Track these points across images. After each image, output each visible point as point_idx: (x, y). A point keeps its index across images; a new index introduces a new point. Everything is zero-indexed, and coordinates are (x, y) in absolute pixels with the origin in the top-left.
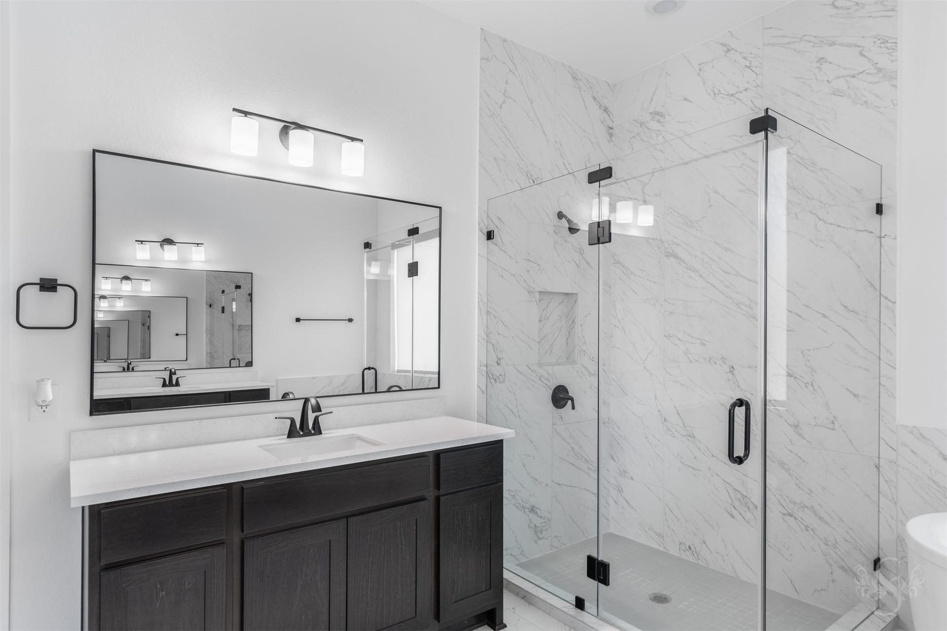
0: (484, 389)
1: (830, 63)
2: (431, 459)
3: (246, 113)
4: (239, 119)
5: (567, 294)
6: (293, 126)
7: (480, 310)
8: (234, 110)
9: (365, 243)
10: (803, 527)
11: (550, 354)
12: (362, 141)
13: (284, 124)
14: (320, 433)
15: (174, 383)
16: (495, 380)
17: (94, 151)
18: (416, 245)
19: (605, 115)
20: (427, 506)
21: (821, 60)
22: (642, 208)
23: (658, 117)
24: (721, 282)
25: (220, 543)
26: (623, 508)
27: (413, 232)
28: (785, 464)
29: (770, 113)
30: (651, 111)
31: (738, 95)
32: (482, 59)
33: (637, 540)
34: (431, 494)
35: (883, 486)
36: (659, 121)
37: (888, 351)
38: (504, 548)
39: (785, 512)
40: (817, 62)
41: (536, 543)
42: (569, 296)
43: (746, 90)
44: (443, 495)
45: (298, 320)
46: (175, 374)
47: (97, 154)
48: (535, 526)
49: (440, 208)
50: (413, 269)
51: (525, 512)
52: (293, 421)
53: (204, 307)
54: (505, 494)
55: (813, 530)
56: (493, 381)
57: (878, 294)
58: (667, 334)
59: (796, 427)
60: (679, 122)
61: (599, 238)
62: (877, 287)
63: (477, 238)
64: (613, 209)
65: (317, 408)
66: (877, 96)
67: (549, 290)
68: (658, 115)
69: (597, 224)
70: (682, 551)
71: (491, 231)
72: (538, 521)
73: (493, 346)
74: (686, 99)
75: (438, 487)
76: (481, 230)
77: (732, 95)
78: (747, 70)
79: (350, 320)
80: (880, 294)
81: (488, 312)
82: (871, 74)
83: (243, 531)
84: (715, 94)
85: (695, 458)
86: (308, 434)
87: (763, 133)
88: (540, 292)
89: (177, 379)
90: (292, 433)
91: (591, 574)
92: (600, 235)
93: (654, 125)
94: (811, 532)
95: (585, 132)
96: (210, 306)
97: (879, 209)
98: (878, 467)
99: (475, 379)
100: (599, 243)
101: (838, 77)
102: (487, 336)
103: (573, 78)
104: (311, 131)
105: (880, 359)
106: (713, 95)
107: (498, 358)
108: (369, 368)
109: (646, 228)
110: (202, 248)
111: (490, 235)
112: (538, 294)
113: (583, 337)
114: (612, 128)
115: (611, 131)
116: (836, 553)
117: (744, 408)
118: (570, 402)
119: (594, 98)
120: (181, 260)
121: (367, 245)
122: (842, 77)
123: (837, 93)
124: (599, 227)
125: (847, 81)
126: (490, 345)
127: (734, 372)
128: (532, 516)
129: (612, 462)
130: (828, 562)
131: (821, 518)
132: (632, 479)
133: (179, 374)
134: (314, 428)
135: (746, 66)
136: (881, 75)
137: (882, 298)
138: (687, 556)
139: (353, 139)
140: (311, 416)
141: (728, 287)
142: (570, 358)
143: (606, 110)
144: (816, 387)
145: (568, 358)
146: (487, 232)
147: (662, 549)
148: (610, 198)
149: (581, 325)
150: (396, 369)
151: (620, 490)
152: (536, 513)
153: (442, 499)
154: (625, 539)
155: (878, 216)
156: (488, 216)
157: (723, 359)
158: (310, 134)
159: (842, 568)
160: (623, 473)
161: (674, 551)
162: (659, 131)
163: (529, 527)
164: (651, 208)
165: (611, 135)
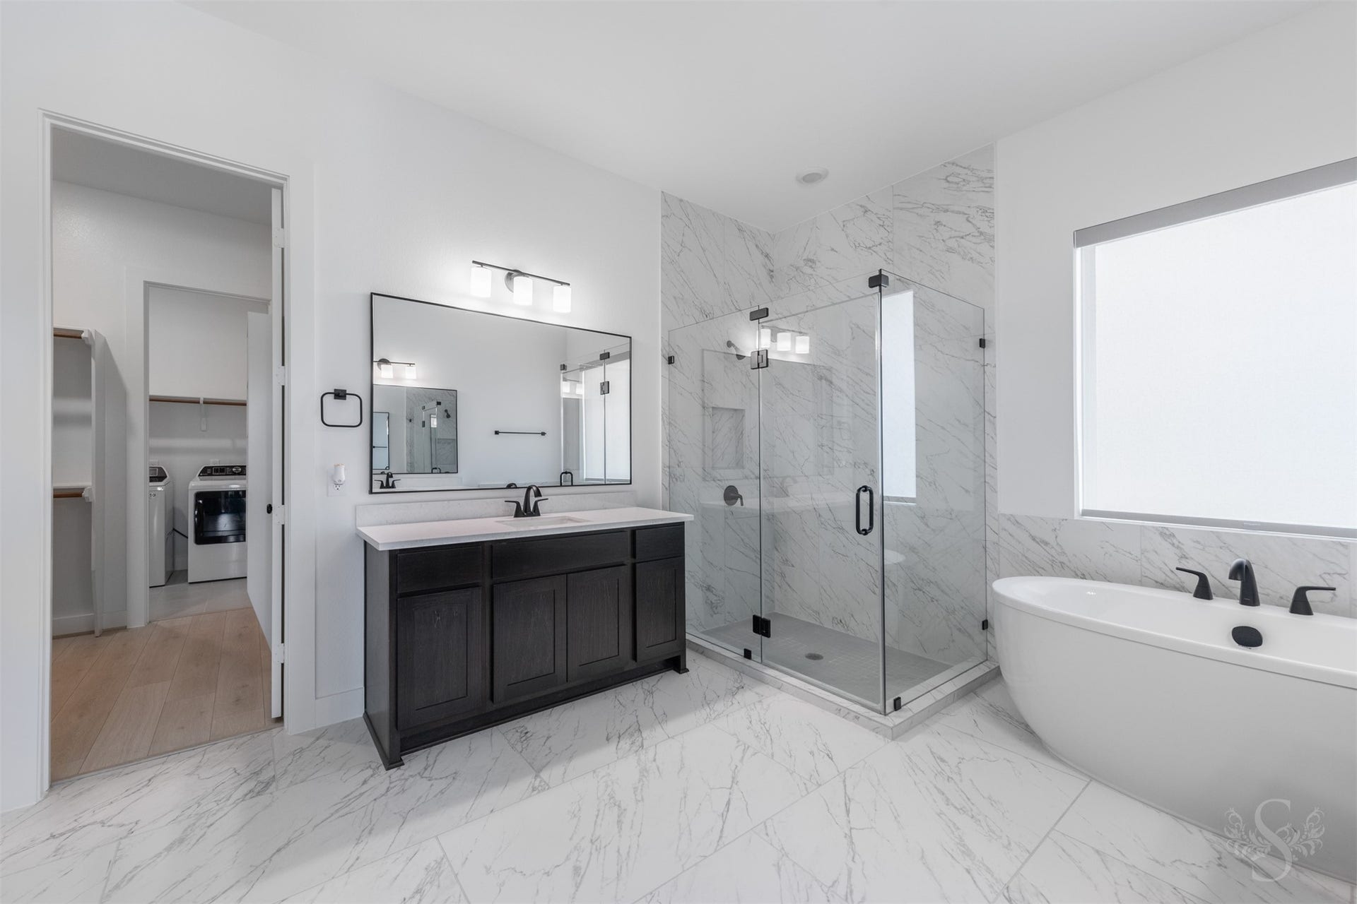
0: (667, 486)
1: (945, 226)
2: (629, 534)
3: (482, 264)
4: (476, 268)
5: (736, 410)
6: (515, 273)
7: (663, 421)
8: (474, 262)
9: (561, 365)
10: (929, 599)
11: (722, 460)
12: (569, 284)
13: (508, 272)
14: (539, 515)
15: (390, 485)
16: (676, 479)
17: (372, 293)
18: (607, 366)
19: (766, 259)
20: (626, 570)
21: (938, 223)
22: (799, 338)
23: (810, 264)
24: (863, 400)
25: (475, 586)
26: (786, 591)
27: (605, 356)
28: (915, 548)
29: (883, 273)
30: (803, 258)
31: (874, 248)
32: (663, 216)
33: (797, 618)
34: (628, 561)
35: (989, 563)
36: (811, 267)
37: (991, 456)
38: (686, 618)
39: (915, 587)
40: (935, 225)
41: (712, 616)
42: (738, 413)
43: (880, 244)
44: (639, 563)
45: (497, 433)
46: (392, 477)
47: (373, 296)
48: (711, 602)
49: (630, 338)
50: (605, 388)
51: (702, 590)
52: (518, 504)
53: (405, 422)
54: (687, 574)
55: (937, 601)
56: (674, 480)
57: (983, 410)
58: (820, 444)
59: (923, 518)
60: (827, 268)
61: (758, 364)
62: (982, 405)
63: (660, 362)
64: (774, 338)
65: (538, 494)
66: (979, 253)
67: (721, 406)
68: (810, 262)
69: (757, 353)
70: (834, 625)
71: (671, 357)
72: (713, 599)
73: (675, 451)
74: (833, 250)
75: (634, 555)
76: (663, 356)
77: (870, 248)
78: (881, 228)
79: (543, 434)
80: (985, 411)
81: (670, 423)
82: (975, 236)
83: (492, 577)
84: (856, 246)
85: (844, 546)
86: (531, 515)
87: (878, 287)
88: (713, 408)
89: (393, 482)
90: (518, 514)
91: (756, 630)
92: (760, 361)
93: (808, 270)
94: (935, 602)
95: (749, 274)
96: (410, 421)
97: (982, 343)
98: (985, 548)
99: (659, 477)
100: (759, 368)
101: (951, 238)
102: (670, 443)
103: (739, 230)
104: (530, 277)
105: (985, 462)
106: (854, 247)
107: (678, 461)
108: (566, 473)
109: (801, 355)
110: (413, 368)
111: (671, 360)
112: (711, 409)
113: (750, 446)
114: (772, 271)
115: (772, 273)
116: (955, 618)
117: (868, 492)
118: (739, 500)
119: (757, 246)
120: (396, 378)
121: (564, 367)
122: (954, 237)
123: (950, 250)
124: (758, 355)
125: (957, 241)
126: (672, 451)
127: (875, 475)
128: (708, 594)
129: (776, 552)
130: (948, 626)
131: (942, 591)
132: (793, 566)
133: (395, 477)
134: (534, 511)
135: (880, 225)
136: (982, 237)
137: (986, 414)
138: (839, 628)
139: (562, 283)
140: (533, 500)
141: (868, 405)
142: (739, 464)
143: (767, 256)
144: (937, 485)
145: (737, 464)
146: (669, 358)
147: (818, 624)
148: (772, 330)
149: (748, 436)
150: (585, 477)
151: (783, 575)
152: (712, 592)
153: (638, 565)
154: (787, 616)
155: (982, 349)
156: (669, 344)
157: (865, 464)
158: (530, 280)
159: (959, 630)
160: (786, 562)
161: (828, 625)
162: (812, 275)
163: (706, 602)
164: (807, 338)
165: (772, 277)
